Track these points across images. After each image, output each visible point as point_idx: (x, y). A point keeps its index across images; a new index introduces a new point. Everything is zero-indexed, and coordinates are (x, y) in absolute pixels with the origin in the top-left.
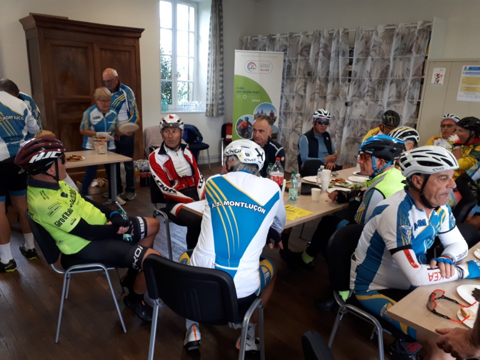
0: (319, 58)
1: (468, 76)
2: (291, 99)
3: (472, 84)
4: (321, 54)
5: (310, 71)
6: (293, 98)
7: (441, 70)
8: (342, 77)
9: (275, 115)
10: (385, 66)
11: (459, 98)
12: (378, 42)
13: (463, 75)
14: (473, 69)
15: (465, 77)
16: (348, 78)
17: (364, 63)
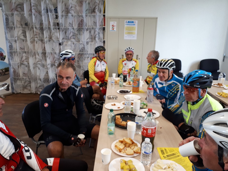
0: (33, 14)
1: (128, 26)
2: (14, 43)
3: (130, 30)
4: (33, 11)
5: (27, 22)
6: (16, 41)
7: (114, 23)
8: (53, 27)
9: (4, 55)
10: (81, 20)
11: (125, 38)
12: (74, 5)
13: (126, 26)
14: (130, 23)
15: (127, 27)
16: (57, 27)
17: (66, 18)
